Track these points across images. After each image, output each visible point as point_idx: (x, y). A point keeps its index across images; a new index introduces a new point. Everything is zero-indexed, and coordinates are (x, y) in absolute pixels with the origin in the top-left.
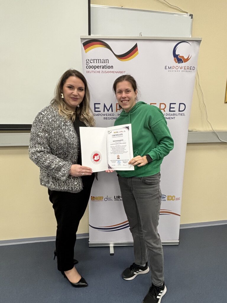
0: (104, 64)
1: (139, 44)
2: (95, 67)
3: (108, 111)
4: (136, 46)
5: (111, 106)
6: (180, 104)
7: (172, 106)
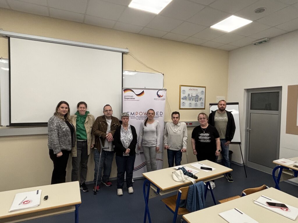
0: (131, 98)
1: (145, 91)
2: (128, 99)
3: (132, 115)
4: (143, 91)
5: (134, 113)
6: (160, 112)
7: (157, 113)
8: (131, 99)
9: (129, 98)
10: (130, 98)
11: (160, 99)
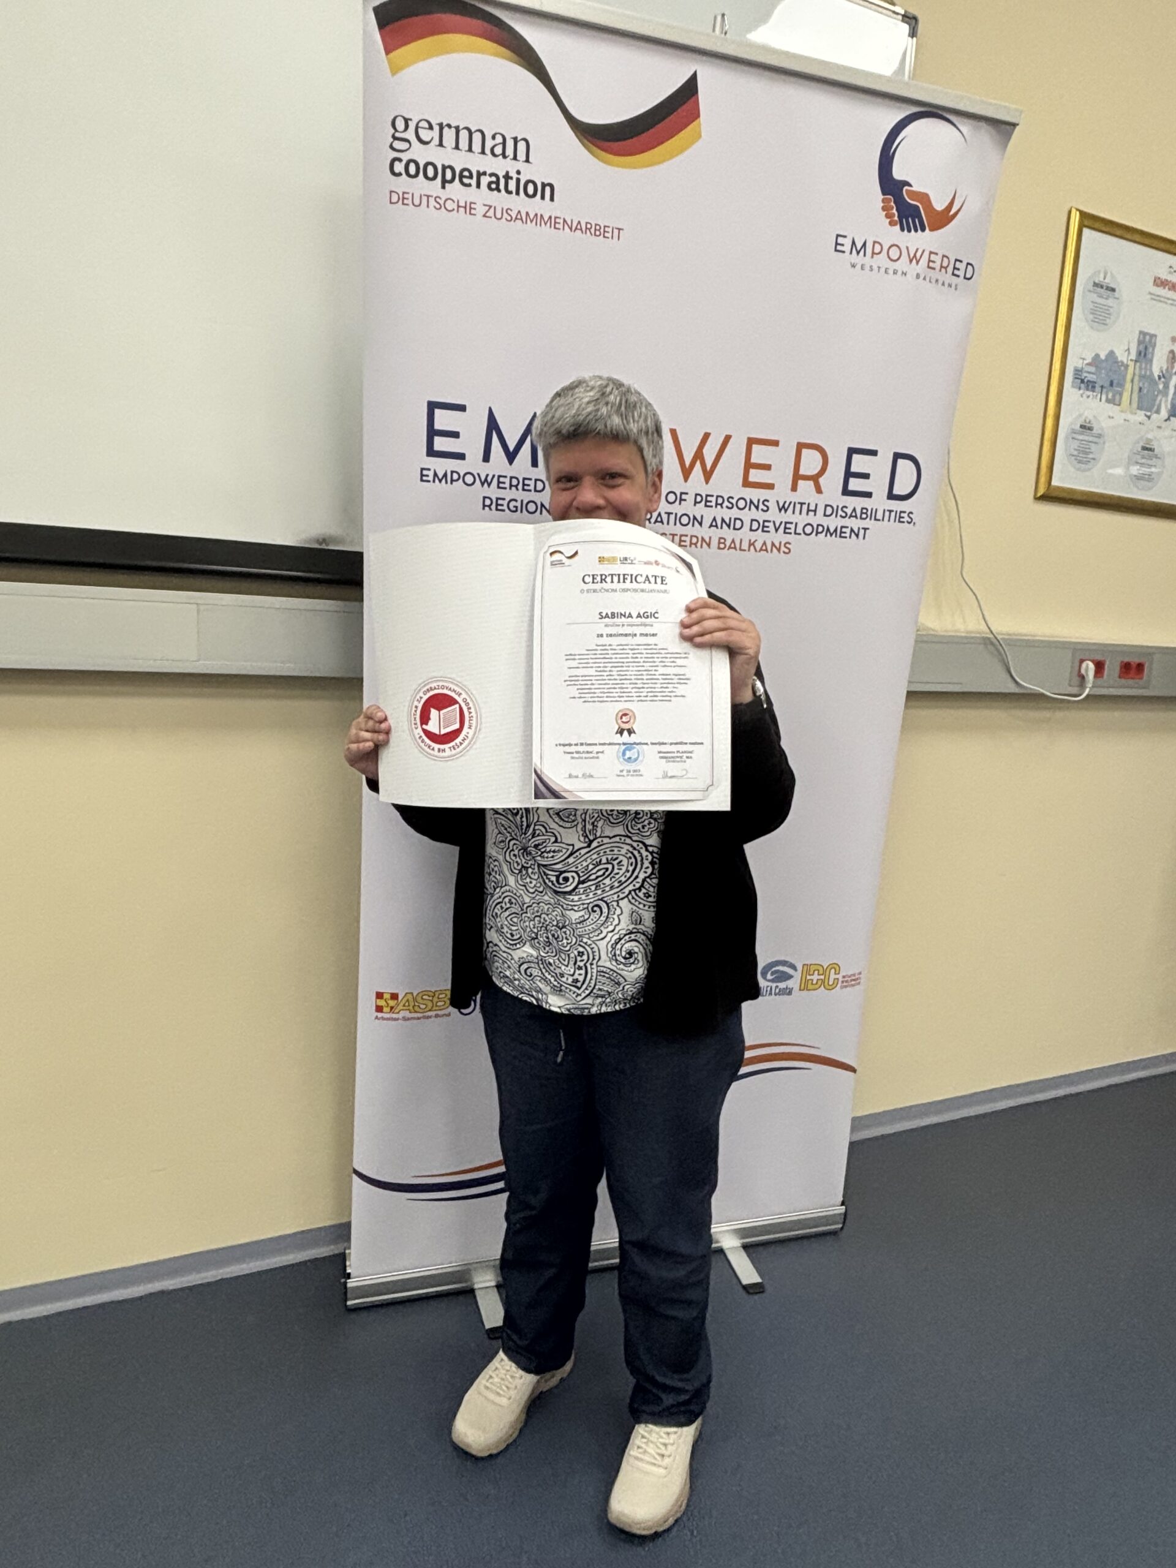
1: (712, 81)
2: (447, 176)
4: (690, 89)
6: (897, 456)
7: (859, 463)
8: (494, 187)
9: (464, 176)
10: (476, 163)
11: (914, 259)
